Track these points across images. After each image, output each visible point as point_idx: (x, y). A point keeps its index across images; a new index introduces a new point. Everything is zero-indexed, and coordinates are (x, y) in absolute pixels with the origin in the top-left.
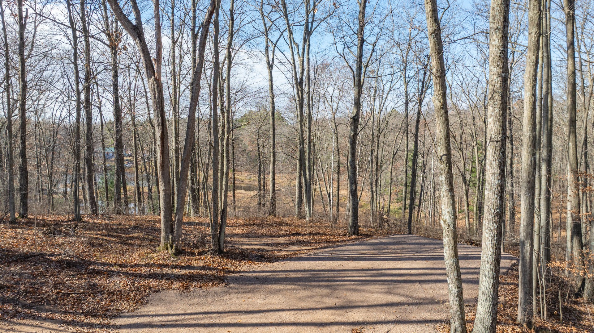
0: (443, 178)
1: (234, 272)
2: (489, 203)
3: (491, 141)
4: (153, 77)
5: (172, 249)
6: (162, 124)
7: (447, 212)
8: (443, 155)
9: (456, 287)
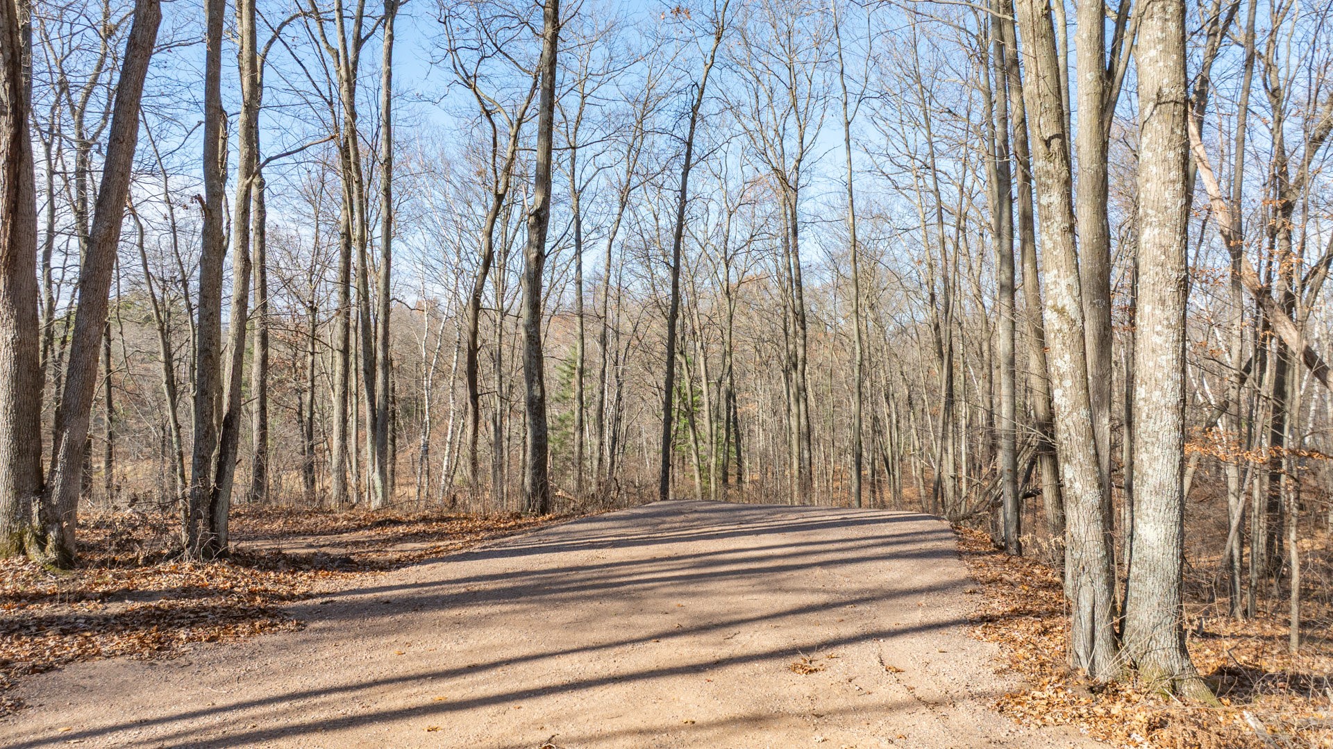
0: (1052, 199)
1: (292, 597)
2: (1163, 257)
3: (1158, 104)
5: (42, 548)
7: (1064, 287)
8: (1051, 138)
9: (1096, 485)
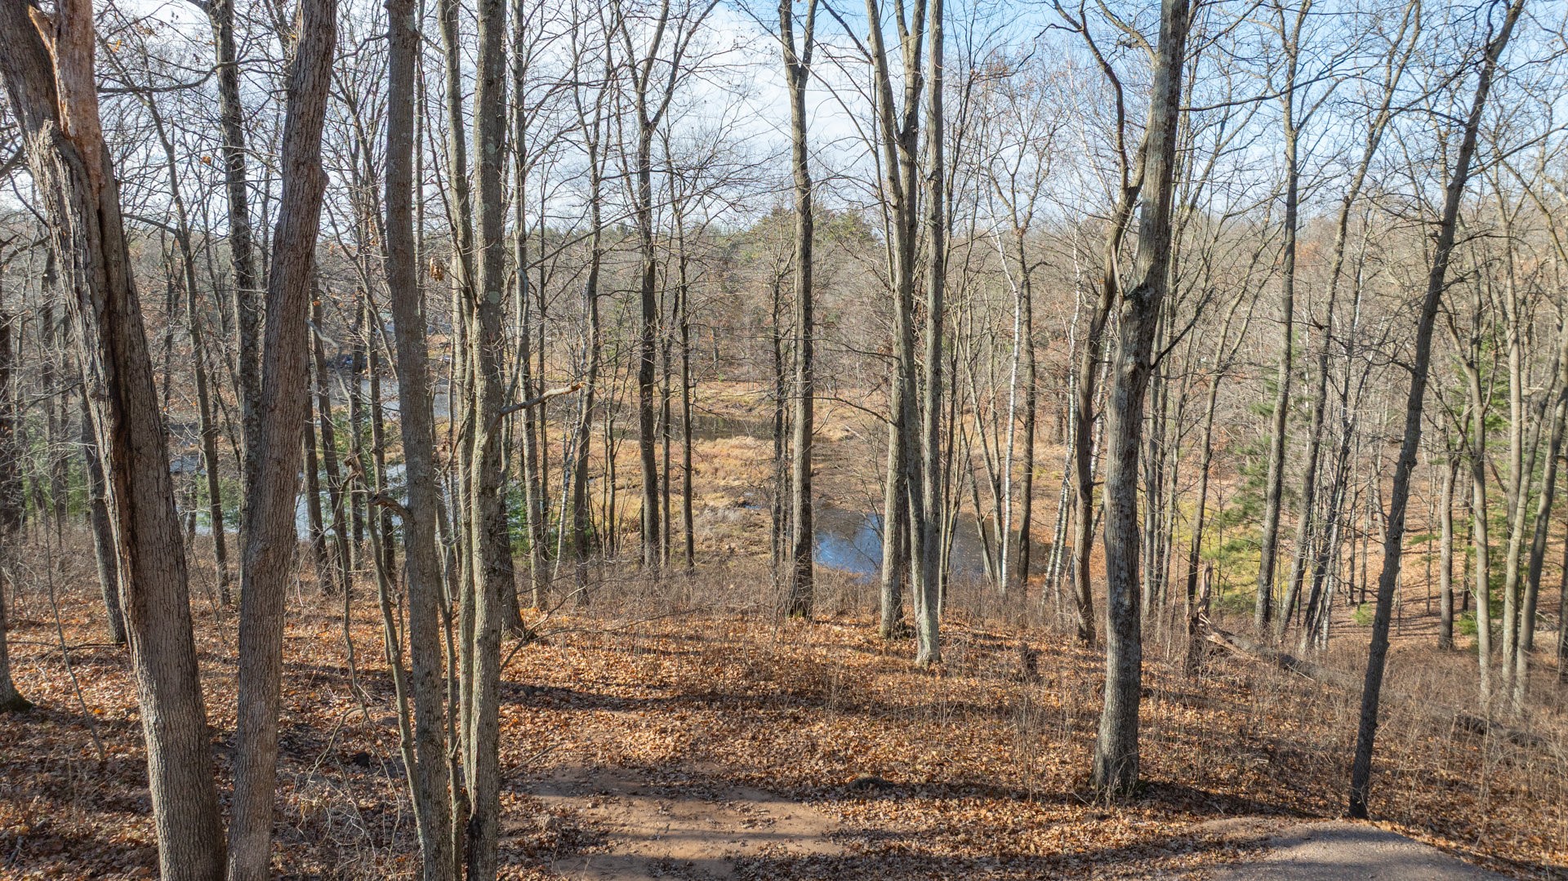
4: (48, 123)
6: (115, 386)
